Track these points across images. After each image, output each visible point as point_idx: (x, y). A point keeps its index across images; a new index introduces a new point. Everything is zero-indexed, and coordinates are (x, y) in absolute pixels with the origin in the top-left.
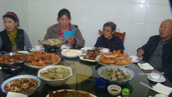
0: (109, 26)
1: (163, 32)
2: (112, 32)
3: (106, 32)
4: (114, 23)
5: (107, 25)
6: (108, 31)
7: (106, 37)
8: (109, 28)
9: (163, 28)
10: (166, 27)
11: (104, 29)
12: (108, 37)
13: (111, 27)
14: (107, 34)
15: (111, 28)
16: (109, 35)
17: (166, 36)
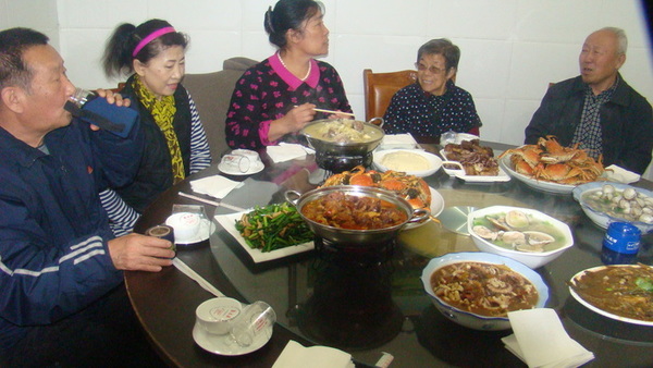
0: (438, 52)
1: (591, 66)
2: (446, 74)
3: (427, 72)
4: (454, 43)
5: (430, 49)
6: (434, 69)
7: (428, 88)
8: (438, 60)
9: (590, 56)
10: (600, 51)
11: (421, 62)
12: (435, 90)
13: (444, 55)
14: (429, 79)
15: (443, 60)
16: (438, 84)
17: (599, 77)
